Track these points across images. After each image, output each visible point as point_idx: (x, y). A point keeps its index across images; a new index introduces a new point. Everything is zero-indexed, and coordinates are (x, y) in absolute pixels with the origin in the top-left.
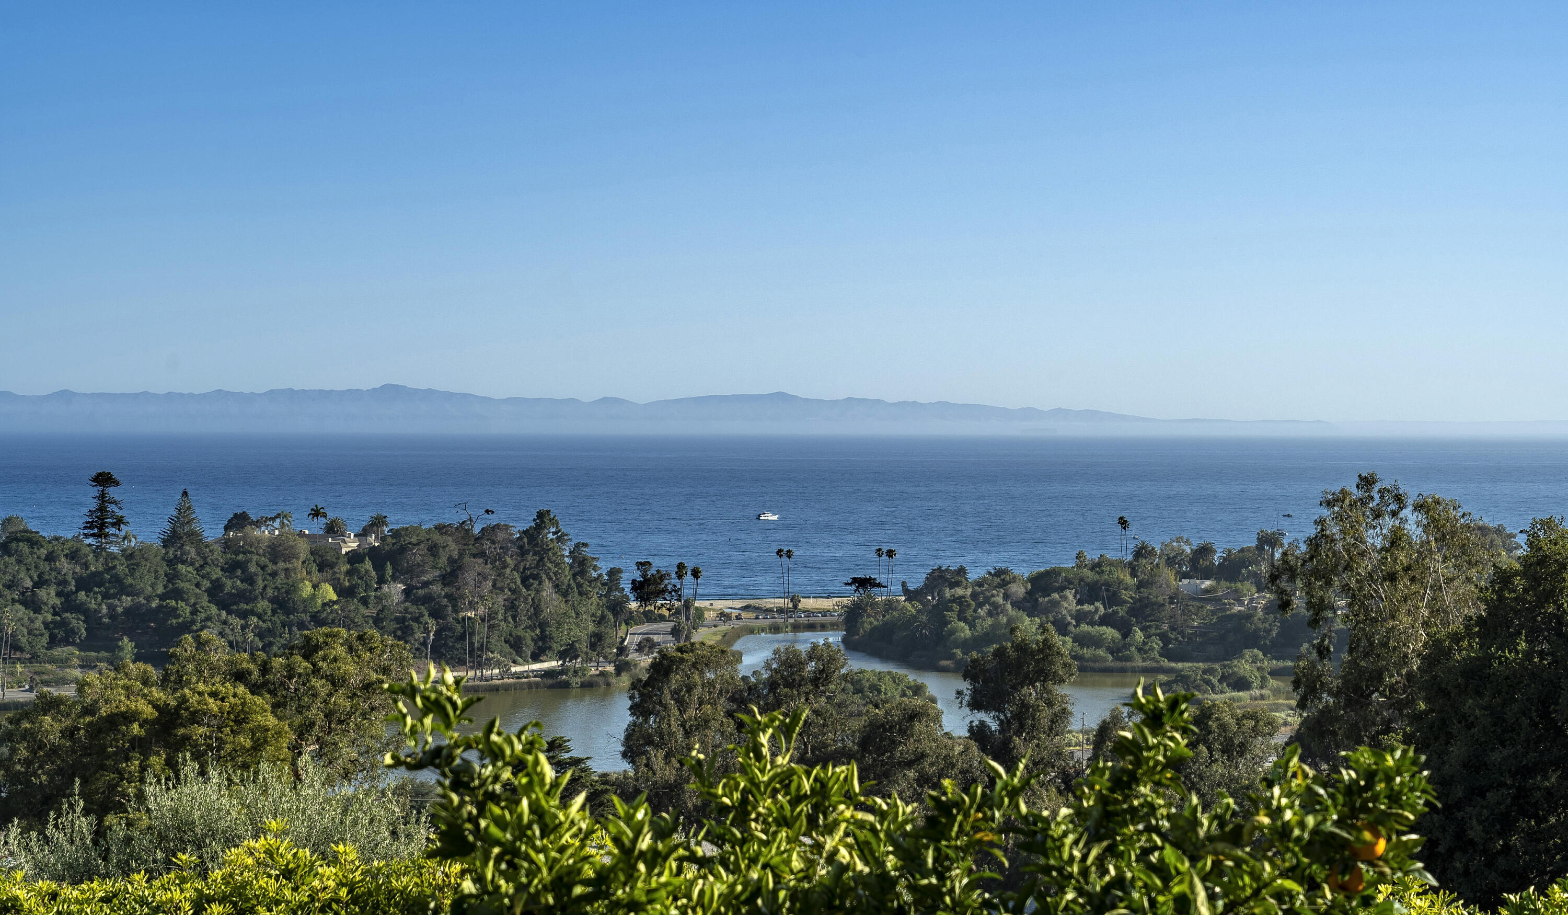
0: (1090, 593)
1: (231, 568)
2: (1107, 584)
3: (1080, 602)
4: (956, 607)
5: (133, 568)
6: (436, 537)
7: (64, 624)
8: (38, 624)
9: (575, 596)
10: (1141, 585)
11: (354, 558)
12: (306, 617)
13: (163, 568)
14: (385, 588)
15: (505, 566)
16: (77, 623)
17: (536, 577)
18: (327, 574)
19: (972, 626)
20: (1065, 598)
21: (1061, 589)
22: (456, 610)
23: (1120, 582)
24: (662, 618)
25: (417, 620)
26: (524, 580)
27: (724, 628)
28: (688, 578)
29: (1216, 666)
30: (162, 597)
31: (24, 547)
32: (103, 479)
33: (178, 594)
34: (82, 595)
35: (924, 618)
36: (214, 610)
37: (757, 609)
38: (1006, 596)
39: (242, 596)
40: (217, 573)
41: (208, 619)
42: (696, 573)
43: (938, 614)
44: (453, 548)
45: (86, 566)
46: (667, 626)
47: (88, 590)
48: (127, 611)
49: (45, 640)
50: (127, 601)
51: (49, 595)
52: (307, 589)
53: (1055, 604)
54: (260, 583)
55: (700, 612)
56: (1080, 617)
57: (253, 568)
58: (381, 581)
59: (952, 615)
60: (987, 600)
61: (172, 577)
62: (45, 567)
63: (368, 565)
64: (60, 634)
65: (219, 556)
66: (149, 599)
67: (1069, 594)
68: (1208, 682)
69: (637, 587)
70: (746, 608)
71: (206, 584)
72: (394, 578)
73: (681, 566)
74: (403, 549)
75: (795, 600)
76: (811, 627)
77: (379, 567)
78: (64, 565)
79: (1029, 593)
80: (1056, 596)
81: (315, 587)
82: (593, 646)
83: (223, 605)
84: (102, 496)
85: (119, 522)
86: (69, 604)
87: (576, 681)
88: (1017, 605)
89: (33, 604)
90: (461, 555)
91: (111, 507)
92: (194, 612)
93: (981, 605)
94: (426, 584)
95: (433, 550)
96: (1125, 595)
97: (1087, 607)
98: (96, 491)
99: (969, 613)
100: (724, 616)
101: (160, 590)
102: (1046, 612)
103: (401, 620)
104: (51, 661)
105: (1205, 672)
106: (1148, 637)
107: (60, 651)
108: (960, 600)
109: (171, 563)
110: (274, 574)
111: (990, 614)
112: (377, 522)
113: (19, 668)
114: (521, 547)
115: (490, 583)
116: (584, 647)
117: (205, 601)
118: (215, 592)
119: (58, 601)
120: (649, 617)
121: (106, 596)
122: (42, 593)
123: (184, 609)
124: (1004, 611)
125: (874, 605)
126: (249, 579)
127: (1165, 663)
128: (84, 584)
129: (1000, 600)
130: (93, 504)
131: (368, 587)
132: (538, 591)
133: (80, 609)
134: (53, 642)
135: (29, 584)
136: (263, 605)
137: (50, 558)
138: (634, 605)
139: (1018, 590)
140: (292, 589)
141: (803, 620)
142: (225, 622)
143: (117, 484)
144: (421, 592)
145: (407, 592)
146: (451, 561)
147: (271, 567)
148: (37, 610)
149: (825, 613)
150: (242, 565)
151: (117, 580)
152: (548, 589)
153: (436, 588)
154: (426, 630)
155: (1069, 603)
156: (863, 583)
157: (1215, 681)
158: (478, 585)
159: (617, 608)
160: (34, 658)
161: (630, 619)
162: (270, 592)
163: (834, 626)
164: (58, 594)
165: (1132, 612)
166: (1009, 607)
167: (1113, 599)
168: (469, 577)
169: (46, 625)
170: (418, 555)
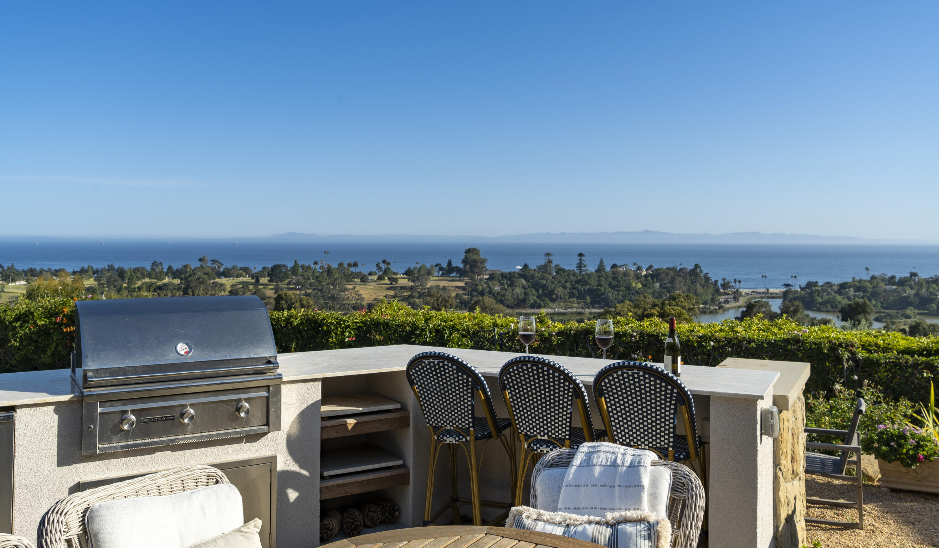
0: (858, 289)
1: (614, 278)
2: (863, 287)
3: (855, 292)
4: (816, 292)
5: (589, 278)
6: (668, 271)
7: (572, 292)
8: (566, 292)
9: (706, 287)
10: (874, 287)
11: (646, 276)
12: (634, 292)
13: (597, 278)
14: (654, 284)
15: (687, 279)
16: (575, 292)
17: (695, 282)
18: (639, 280)
19: (822, 298)
20: (850, 291)
21: (849, 288)
22: (674, 291)
23: (867, 286)
24: (729, 294)
25: (663, 293)
26: (692, 283)
27: (748, 297)
28: (738, 283)
29: (900, 311)
30: (597, 286)
31: (561, 272)
32: (581, 255)
33: (601, 285)
34: (577, 285)
35: (807, 296)
36: (610, 289)
37: (756, 292)
38: (832, 290)
39: (617, 286)
40: (610, 280)
41: (609, 292)
42: (740, 282)
43: (811, 294)
44: (672, 274)
45: (577, 277)
46: (732, 296)
47: (578, 284)
48: (588, 289)
49: (568, 297)
50: (588, 287)
51: (568, 285)
52: (634, 285)
53: (847, 292)
54: (622, 283)
55: (741, 293)
56: (855, 296)
57: (620, 279)
58: (653, 282)
59: (815, 295)
60: (826, 291)
61: (599, 280)
62: (567, 277)
63: (650, 278)
64: (571, 295)
65: (611, 275)
66: (593, 286)
67: (851, 289)
68: (897, 316)
69: (722, 285)
70: (753, 292)
71: (608, 283)
72: (657, 282)
73: (735, 280)
74: (659, 274)
75: (768, 290)
76: (773, 298)
77: (653, 279)
78: (572, 277)
79: (839, 289)
80: (847, 290)
81: (636, 284)
82: (712, 301)
83: (612, 288)
84: (581, 259)
85: (585, 266)
86: (573, 288)
87: (708, 311)
88: (835, 292)
89: (565, 287)
90: (674, 276)
91: (583, 262)
92: (605, 290)
93: (824, 292)
94: (665, 284)
95: (667, 274)
96: (869, 290)
97: (857, 293)
98: (579, 258)
99: (821, 294)
100: (747, 294)
101: (596, 284)
102: (844, 294)
103: (659, 293)
104: (569, 302)
105: (896, 313)
106: (877, 302)
107: (571, 300)
108: (818, 291)
109: (599, 277)
110: (625, 280)
111: (827, 295)
112: (651, 267)
113: (562, 304)
114: (690, 274)
115: (682, 284)
116: (709, 302)
117: (608, 287)
118: (610, 284)
119: (570, 286)
120: (726, 294)
121: (583, 285)
122: (567, 284)
123: (602, 289)
124: (831, 294)
125: (791, 292)
126: (619, 281)
127: (882, 310)
128: (578, 282)
129: (830, 291)
130: (578, 262)
131: (650, 284)
132: (696, 286)
133: (576, 288)
134: (569, 298)
135: (563, 282)
136: (623, 288)
137: (568, 275)
138: (722, 290)
139: (836, 288)
140: (630, 284)
141: (770, 295)
142: (613, 293)
143: (584, 256)
144: (664, 286)
145: (661, 286)
146: (672, 277)
147: (624, 278)
148: (566, 289)
149: (776, 294)
150: (617, 278)
151: (585, 281)
152: (698, 286)
153: (668, 285)
154: (666, 296)
155: (852, 292)
156: (787, 285)
157: (899, 316)
158: (679, 284)
159: (717, 291)
160: (565, 301)
161: (721, 294)
162: (624, 285)
163: (779, 297)
164: (571, 285)
165: (871, 295)
166: (833, 293)
167: (865, 291)
168: (677, 282)
169: (568, 293)
170: (663, 276)
